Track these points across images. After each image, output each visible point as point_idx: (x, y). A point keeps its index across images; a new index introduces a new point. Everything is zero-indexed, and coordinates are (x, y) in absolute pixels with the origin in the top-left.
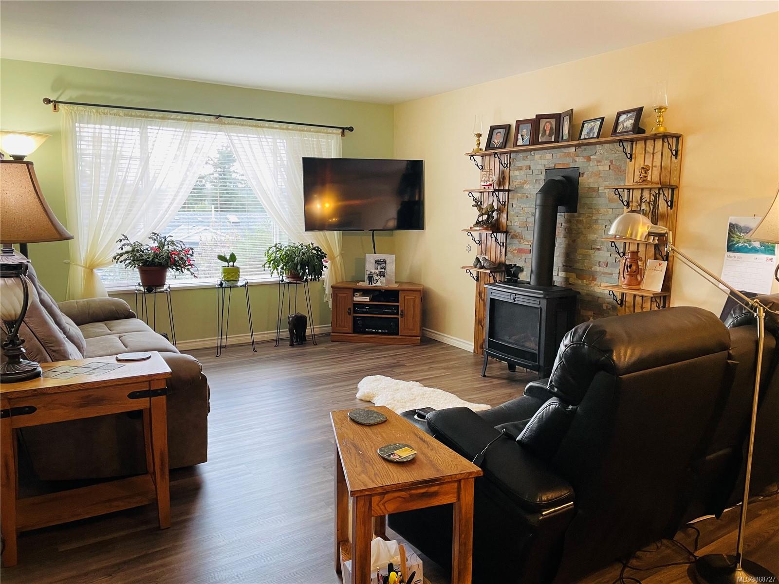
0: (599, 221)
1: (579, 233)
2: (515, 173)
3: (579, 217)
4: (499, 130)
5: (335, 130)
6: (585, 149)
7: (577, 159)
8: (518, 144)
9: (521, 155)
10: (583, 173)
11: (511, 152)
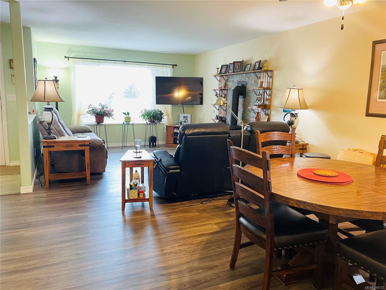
0: (252, 101)
1: (246, 106)
2: (229, 83)
3: (246, 100)
4: (224, 67)
5: (170, 66)
6: (248, 75)
7: (246, 78)
8: (230, 72)
9: (231, 76)
10: (248, 84)
11: (228, 75)
